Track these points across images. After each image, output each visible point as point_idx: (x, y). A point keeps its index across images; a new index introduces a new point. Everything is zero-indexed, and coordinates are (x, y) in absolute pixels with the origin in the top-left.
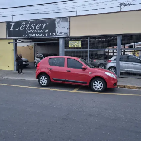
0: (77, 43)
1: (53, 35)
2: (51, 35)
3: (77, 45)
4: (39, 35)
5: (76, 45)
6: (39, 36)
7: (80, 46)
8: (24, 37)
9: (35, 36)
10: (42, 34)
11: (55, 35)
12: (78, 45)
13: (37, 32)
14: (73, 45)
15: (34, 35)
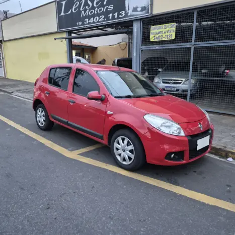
0: (166, 30)
1: (120, 16)
2: (118, 18)
3: (166, 34)
4: (99, 19)
5: (164, 36)
6: (98, 22)
7: (173, 37)
8: (79, 25)
9: (94, 22)
10: (103, 16)
11: (124, 14)
12: (168, 34)
13: (96, 13)
14: (158, 35)
15: (92, 21)
